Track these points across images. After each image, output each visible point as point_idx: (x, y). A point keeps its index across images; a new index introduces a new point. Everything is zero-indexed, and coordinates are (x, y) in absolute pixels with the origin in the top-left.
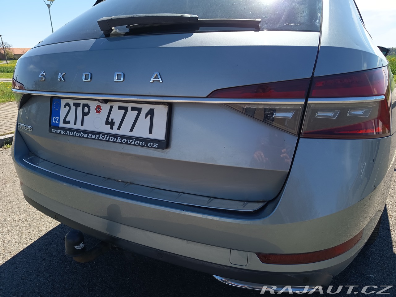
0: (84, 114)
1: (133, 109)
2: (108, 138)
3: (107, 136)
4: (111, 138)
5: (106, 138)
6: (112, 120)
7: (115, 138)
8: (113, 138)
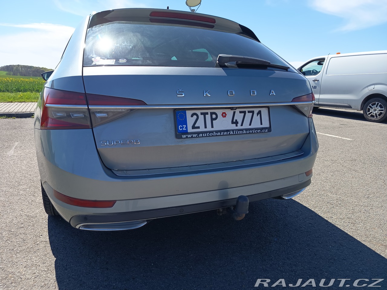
0: (212, 120)
1: (249, 112)
2: (237, 132)
3: (236, 131)
4: (239, 132)
5: (236, 133)
6: (236, 120)
7: (242, 132)
8: (240, 132)
